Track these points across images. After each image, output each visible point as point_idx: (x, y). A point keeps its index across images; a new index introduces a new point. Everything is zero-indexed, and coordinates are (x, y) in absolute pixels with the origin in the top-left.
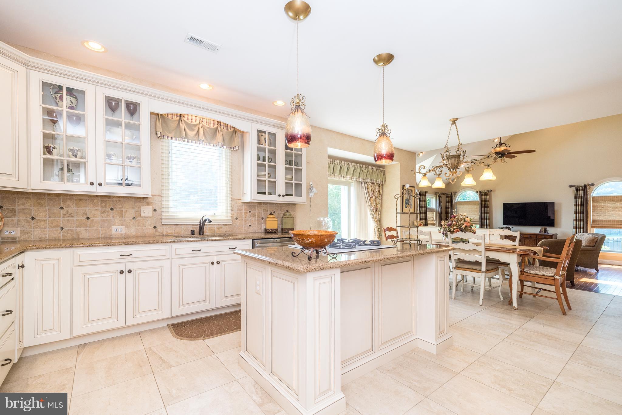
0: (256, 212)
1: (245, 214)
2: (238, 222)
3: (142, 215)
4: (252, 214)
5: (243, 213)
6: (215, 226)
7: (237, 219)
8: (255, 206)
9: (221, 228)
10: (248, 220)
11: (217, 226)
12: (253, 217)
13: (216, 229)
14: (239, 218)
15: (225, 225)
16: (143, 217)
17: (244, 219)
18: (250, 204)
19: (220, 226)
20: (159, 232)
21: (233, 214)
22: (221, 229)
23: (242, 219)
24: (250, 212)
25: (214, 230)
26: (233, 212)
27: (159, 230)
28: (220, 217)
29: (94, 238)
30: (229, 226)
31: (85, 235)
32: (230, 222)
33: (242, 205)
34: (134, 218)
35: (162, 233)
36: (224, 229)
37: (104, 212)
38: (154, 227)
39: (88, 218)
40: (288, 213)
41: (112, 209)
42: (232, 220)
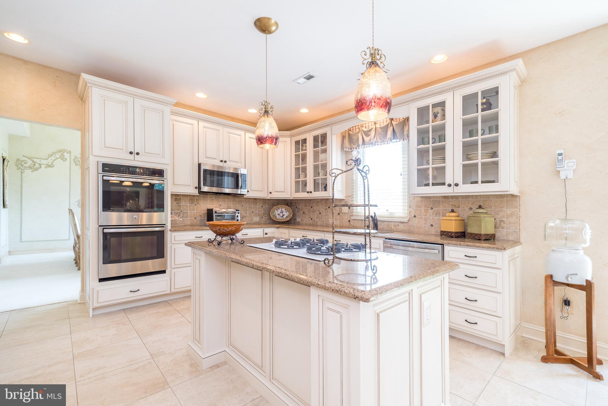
0: (441, 209)
1: (425, 212)
2: (416, 220)
3: (343, 212)
4: (434, 211)
5: (423, 210)
6: (392, 223)
7: (415, 216)
8: (439, 201)
9: (398, 225)
10: (429, 219)
11: (394, 223)
12: (436, 215)
13: (393, 227)
14: (418, 216)
15: (402, 223)
16: (343, 213)
17: (424, 217)
18: (432, 199)
19: (397, 224)
20: (352, 225)
21: (411, 211)
22: (397, 227)
23: (422, 218)
24: (432, 208)
25: (392, 227)
26: (411, 209)
27: (352, 224)
28: (397, 215)
29: (322, 226)
30: (407, 225)
31: (319, 223)
32: (406, 220)
33: (422, 201)
34: (339, 214)
35: (353, 226)
36: (401, 227)
37: (326, 209)
38: (349, 221)
39: (320, 213)
40: (481, 211)
41: (329, 207)
42: (409, 218)
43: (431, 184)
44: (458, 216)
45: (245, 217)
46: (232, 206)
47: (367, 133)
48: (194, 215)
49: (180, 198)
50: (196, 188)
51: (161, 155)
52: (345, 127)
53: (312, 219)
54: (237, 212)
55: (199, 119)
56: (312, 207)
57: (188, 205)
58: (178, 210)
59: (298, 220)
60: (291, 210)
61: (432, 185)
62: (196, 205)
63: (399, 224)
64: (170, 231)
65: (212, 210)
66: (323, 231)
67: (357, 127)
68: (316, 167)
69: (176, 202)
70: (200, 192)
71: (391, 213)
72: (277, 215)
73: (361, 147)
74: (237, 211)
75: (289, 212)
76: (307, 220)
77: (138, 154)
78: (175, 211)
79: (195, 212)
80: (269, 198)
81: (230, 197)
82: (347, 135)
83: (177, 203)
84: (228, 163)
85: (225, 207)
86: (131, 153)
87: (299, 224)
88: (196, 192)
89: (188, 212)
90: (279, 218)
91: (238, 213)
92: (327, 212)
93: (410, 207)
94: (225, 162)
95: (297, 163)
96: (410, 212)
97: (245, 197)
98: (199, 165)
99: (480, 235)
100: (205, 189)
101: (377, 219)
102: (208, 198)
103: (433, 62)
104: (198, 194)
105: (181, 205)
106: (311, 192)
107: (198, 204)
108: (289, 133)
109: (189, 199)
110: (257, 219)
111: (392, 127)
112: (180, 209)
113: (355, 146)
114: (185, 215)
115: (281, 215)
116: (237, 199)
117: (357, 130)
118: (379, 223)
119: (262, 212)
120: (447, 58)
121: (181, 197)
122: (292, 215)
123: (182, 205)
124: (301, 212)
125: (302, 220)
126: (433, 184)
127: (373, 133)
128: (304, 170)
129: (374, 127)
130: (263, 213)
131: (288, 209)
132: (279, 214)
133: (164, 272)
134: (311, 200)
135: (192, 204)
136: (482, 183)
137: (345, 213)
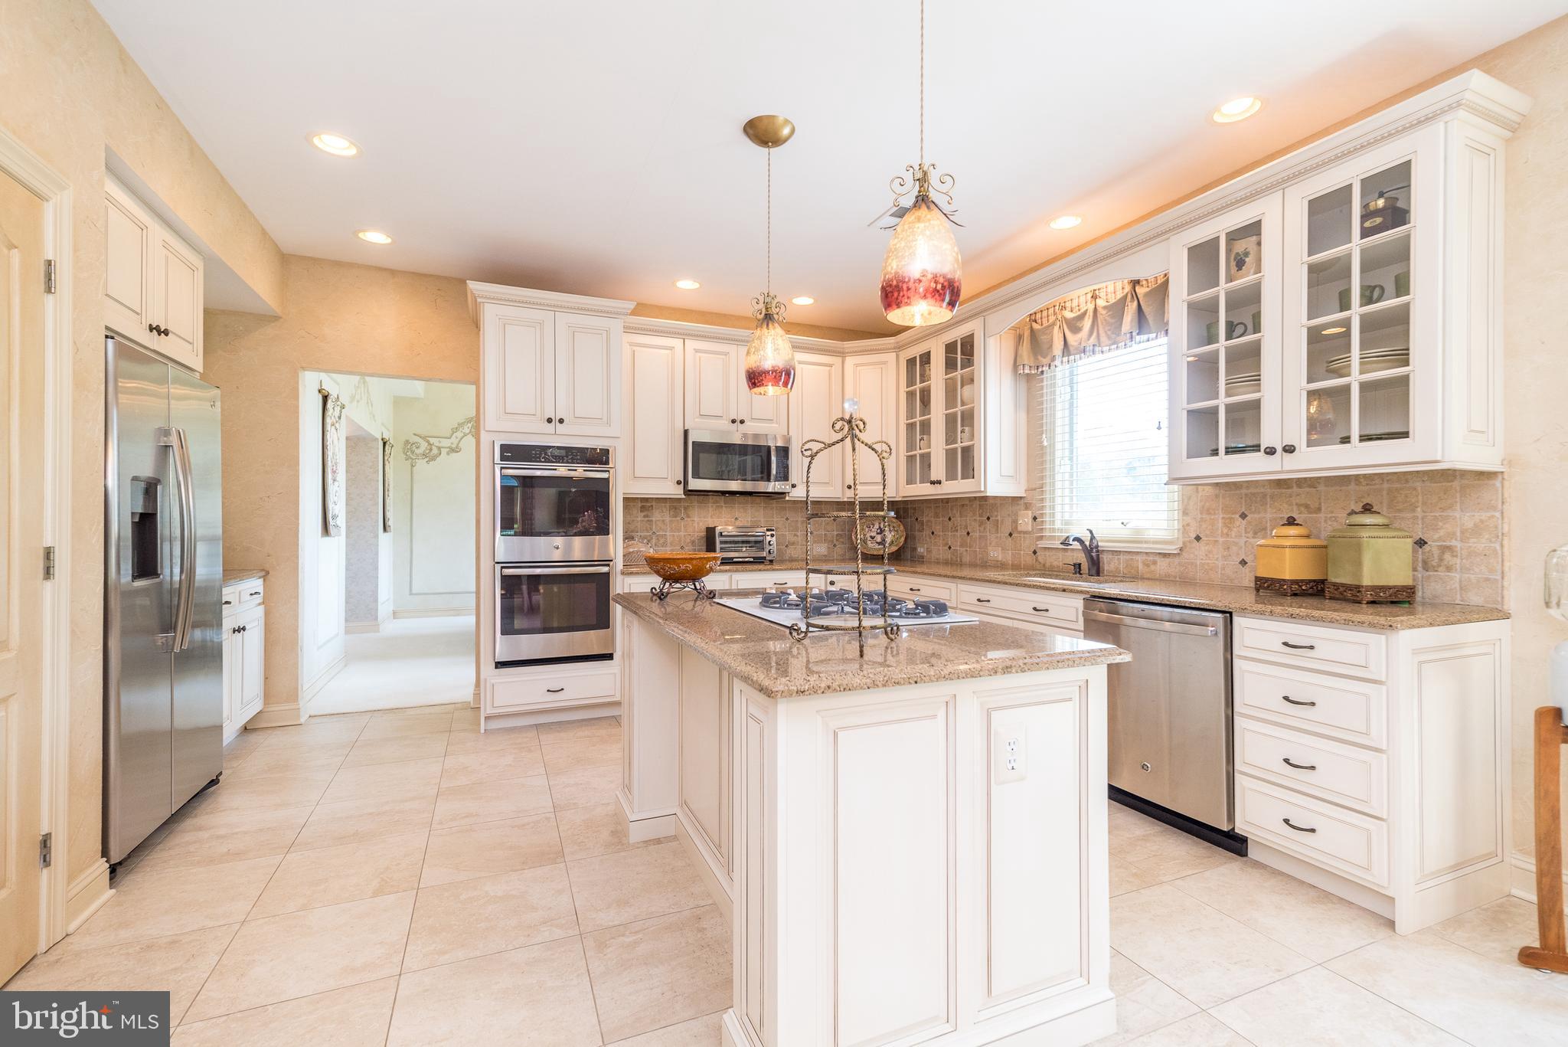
0: (1269, 516)
1: (1225, 525)
2: (1201, 549)
3: (1020, 529)
4: (1249, 523)
5: (1220, 521)
6: (1139, 558)
7: (1198, 538)
8: (1264, 496)
9: (1155, 563)
10: (1236, 544)
11: (1145, 557)
12: (1255, 533)
13: (1141, 566)
14: (1207, 536)
15: (1165, 555)
16: (1020, 532)
17: (1221, 540)
18: (1244, 491)
19: (1151, 558)
20: (1040, 563)
21: (1188, 525)
22: (1153, 567)
23: (1217, 541)
24: (1243, 516)
25: (1138, 567)
26: (1188, 519)
27: (1040, 559)
28: (1152, 535)
29: (973, 565)
30: (1177, 560)
31: (967, 559)
32: (1172, 549)
33: (1217, 496)
34: (1010, 535)
35: (1044, 565)
36: (1162, 566)
37: (981, 524)
38: (1035, 552)
39: (968, 533)
40: (1368, 519)
41: (988, 518)
42: (1184, 543)
43: (1222, 450)
44: (1308, 537)
45: (793, 544)
46: (762, 520)
47: (1074, 325)
48: (680, 541)
49: (652, 506)
50: (679, 483)
51: (605, 419)
52: (1019, 313)
53: (950, 548)
54: (769, 533)
55: (684, 335)
56: (950, 519)
57: (668, 519)
58: (648, 532)
59: (921, 550)
60: (902, 527)
61: (1227, 453)
62: (683, 519)
63: (1157, 558)
64: (623, 573)
65: (714, 529)
66: (954, 577)
67: (1051, 311)
68: (950, 421)
69: (643, 514)
70: (689, 492)
71: (1138, 531)
72: (869, 538)
73: (1062, 362)
74: (768, 530)
75: (897, 531)
76: (939, 551)
77: (561, 421)
78: (642, 534)
79: (682, 534)
80: (846, 500)
81: (758, 500)
82: (1027, 334)
83: (644, 517)
84: (747, 423)
85: (748, 521)
86: (550, 421)
87: (920, 560)
88: (678, 492)
89: (668, 534)
90: (873, 547)
91: (772, 536)
92: (985, 529)
93: (1185, 513)
94: (742, 422)
95: (911, 413)
96: (1185, 528)
97: (787, 498)
98: (686, 433)
99: (1358, 588)
100: (695, 484)
101: (1097, 546)
102: (710, 505)
103: (1218, 118)
104: (683, 497)
105: (654, 519)
106: (939, 482)
107: (688, 517)
108: (892, 341)
109: (670, 507)
110: (821, 549)
111: (1136, 303)
112: (651, 529)
113: (1045, 361)
114: (662, 541)
115: (879, 538)
116: (774, 503)
117: (1052, 319)
118: (1105, 558)
119: (835, 533)
120: (1258, 105)
121: (654, 504)
122: (903, 539)
123: (656, 521)
124: (927, 532)
125: (929, 551)
126: (1229, 451)
127: (1087, 323)
128: (926, 427)
129: (1091, 307)
130: (837, 535)
131: (895, 525)
132: (872, 538)
133: (609, 657)
134: (947, 501)
135: (676, 517)
136: (1361, 441)
137: (1025, 533)
